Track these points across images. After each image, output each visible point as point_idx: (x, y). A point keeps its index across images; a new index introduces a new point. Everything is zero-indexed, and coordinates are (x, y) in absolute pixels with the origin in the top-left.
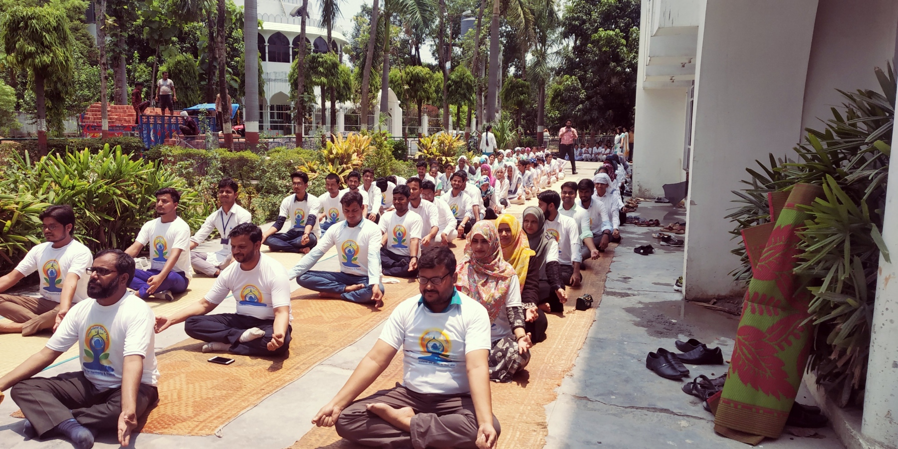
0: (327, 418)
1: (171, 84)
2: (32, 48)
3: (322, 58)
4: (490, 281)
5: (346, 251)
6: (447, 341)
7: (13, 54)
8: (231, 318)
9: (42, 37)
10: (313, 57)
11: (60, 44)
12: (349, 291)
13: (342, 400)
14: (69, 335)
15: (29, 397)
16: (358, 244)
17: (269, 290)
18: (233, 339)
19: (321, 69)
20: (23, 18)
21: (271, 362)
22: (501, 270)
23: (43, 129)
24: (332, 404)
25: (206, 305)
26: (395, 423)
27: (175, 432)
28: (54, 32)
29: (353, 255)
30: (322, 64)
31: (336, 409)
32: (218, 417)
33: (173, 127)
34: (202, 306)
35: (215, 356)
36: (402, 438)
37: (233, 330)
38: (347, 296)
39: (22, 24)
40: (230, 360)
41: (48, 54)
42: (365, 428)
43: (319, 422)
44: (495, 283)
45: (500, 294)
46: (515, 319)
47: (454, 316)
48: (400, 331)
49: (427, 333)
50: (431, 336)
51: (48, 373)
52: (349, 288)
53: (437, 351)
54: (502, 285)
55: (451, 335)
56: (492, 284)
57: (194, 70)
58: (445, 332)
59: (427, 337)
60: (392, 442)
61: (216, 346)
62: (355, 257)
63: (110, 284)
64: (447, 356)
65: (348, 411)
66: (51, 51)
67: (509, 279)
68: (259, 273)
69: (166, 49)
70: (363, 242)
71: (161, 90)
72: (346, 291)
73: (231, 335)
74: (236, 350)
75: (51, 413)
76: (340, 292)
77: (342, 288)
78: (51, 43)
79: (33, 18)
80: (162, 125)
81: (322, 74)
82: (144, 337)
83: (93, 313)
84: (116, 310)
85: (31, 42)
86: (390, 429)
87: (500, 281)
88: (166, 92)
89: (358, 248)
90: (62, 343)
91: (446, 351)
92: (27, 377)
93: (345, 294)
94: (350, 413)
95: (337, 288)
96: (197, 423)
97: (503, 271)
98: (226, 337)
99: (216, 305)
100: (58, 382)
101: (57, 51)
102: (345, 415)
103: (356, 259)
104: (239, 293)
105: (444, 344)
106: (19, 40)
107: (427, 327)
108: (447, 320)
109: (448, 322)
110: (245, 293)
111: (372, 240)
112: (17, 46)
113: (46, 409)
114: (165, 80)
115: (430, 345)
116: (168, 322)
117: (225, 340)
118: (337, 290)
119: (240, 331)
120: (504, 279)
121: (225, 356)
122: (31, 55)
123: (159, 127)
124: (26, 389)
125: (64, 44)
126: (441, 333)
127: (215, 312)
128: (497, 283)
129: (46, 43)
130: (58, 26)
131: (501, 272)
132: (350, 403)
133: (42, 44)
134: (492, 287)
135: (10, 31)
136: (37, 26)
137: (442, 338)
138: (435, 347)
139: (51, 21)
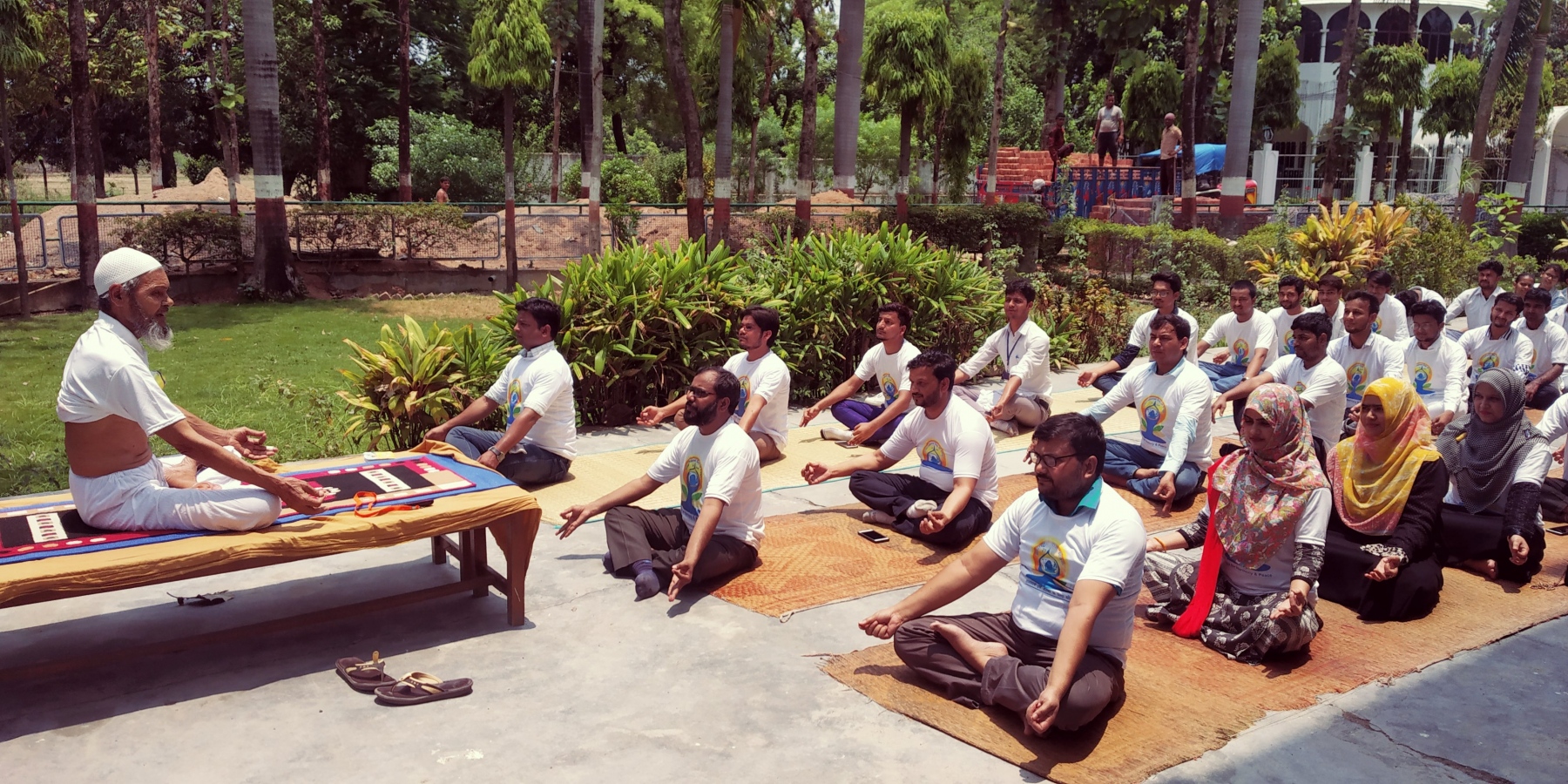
0: (880, 626)
1: (1118, 114)
2: (898, 74)
3: (1390, 55)
4: (1270, 491)
5: (1147, 413)
6: (1062, 560)
7: (875, 84)
8: (909, 482)
9: (912, 55)
10: (1373, 55)
11: (936, 65)
12: (1139, 478)
13: (906, 608)
14: (670, 464)
15: (617, 527)
16: (1166, 404)
17: (953, 450)
18: (897, 510)
19: (1385, 77)
20: (892, 30)
21: (933, 552)
22: (1295, 474)
23: (905, 192)
24: (893, 610)
25: (880, 458)
26: (966, 658)
27: (744, 603)
28: (930, 47)
29: (1156, 422)
30: (1386, 68)
31: (895, 618)
32: (802, 600)
33: (1111, 186)
34: (875, 458)
35: (870, 528)
36: (973, 683)
37: (902, 498)
38: (1136, 485)
39: (890, 39)
40: (882, 537)
41: (918, 81)
42: (925, 654)
43: (868, 628)
44: (1276, 497)
45: (1281, 518)
46: (1301, 563)
47: (1081, 525)
48: (1011, 533)
49: (1042, 544)
50: (1045, 549)
51: (646, 503)
52: (1142, 472)
53: (1051, 573)
54: (1290, 503)
55: (1069, 552)
56: (1270, 499)
57: (1173, 88)
58: (1064, 546)
59: (1041, 548)
60: (954, 683)
61: (880, 516)
62: (1160, 424)
63: (707, 409)
64: (1064, 584)
65: (909, 625)
66: (923, 76)
67: (1306, 494)
68: (944, 426)
69: (1128, 55)
70: (1175, 401)
71: (1102, 125)
72: (1135, 476)
73: (898, 505)
74: (899, 526)
75: (630, 548)
76: (1127, 477)
77: (1132, 469)
78: (924, 64)
79: (903, 30)
80: (1093, 182)
81: (1385, 86)
82: (730, 478)
83: (694, 442)
84: (713, 440)
85: (898, 64)
86: (958, 664)
87: (1286, 495)
88: (1109, 128)
89: (1165, 411)
90: (661, 472)
91: (1063, 576)
92: (624, 503)
93: (1133, 481)
94: (911, 628)
95: (1122, 469)
96: (772, 600)
97: (1298, 479)
98: (890, 506)
99: (895, 462)
100: (654, 516)
101: (930, 75)
102: (905, 629)
103: (1160, 428)
104: (921, 448)
105: (1060, 564)
106: (884, 62)
107: (1043, 533)
108: (1070, 527)
109: (1071, 532)
110: (928, 451)
111: (1187, 399)
112: (881, 71)
113: (628, 543)
114: (1110, 107)
115: (1044, 562)
116: (828, 473)
117: (888, 509)
118: (1122, 473)
119: (910, 501)
120: (1295, 492)
121: (879, 530)
122: (896, 84)
123: (1086, 186)
124: (617, 517)
125: (942, 63)
126: (1058, 547)
127: (894, 469)
128: (1280, 497)
129: (917, 65)
130: (935, 38)
131: (1291, 481)
132: (917, 615)
133: (912, 65)
134: (1269, 503)
135: (876, 49)
136: (907, 41)
137: (1057, 554)
138: (1048, 565)
139: (927, 30)
